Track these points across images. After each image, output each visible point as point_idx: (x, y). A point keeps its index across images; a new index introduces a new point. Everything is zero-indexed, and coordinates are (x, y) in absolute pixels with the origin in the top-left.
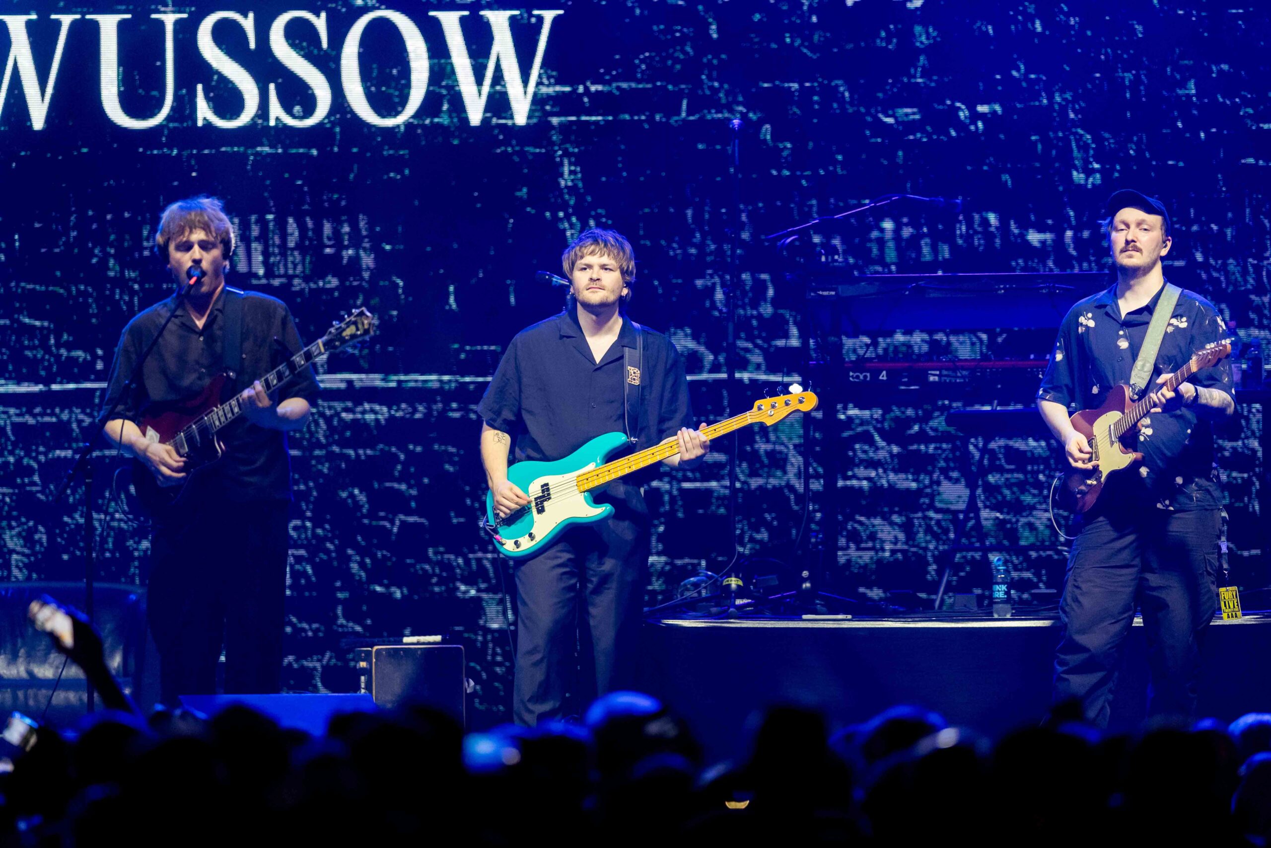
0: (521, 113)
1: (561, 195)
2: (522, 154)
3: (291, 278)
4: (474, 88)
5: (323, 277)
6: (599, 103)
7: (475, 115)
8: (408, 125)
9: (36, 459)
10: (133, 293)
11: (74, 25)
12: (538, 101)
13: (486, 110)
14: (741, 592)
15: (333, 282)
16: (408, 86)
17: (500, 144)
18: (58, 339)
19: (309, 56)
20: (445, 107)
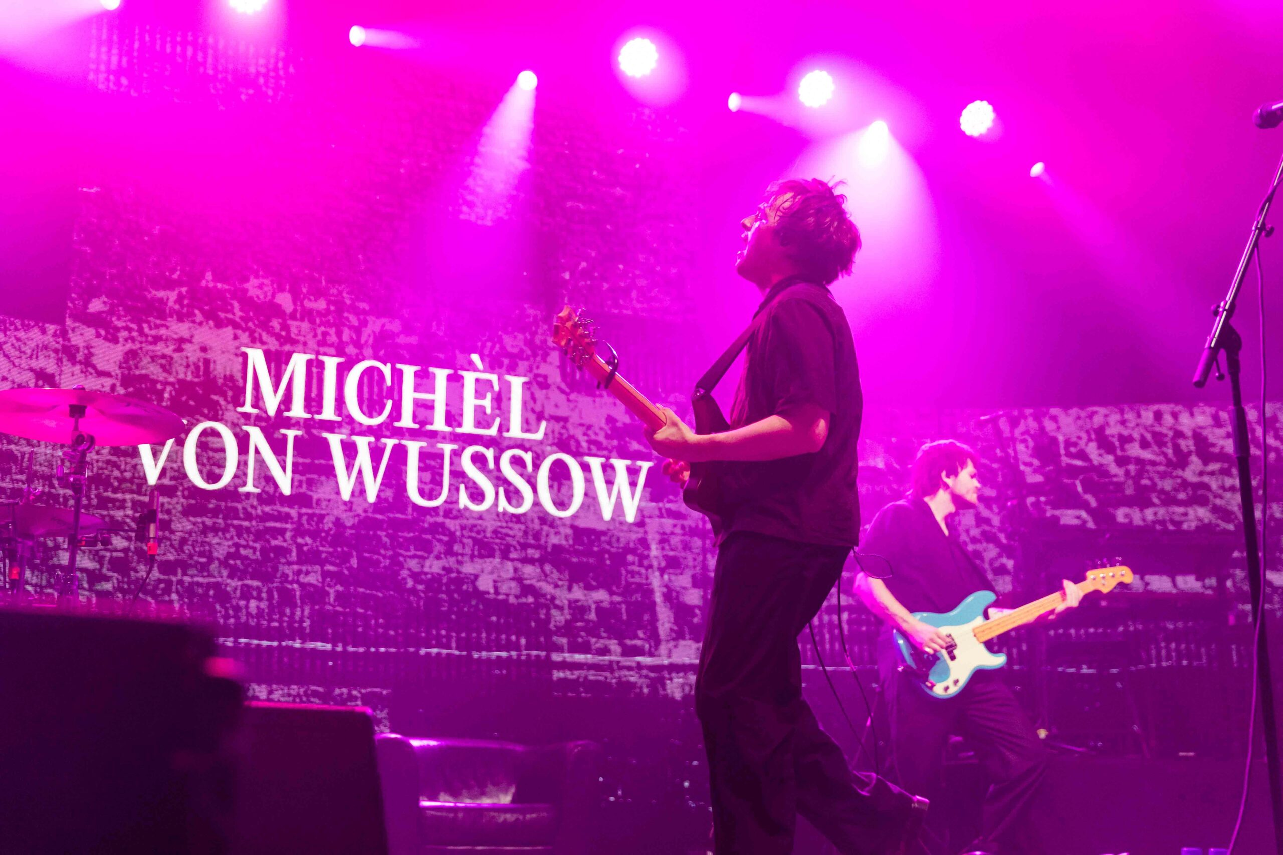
0: (631, 516)
1: (651, 561)
2: (631, 536)
3: (507, 595)
4: (608, 499)
5: (526, 596)
7: (607, 515)
8: (573, 516)
9: (360, 692)
10: (420, 598)
11: (395, 447)
12: (640, 510)
13: (614, 512)
15: (530, 599)
16: (572, 496)
18: (377, 621)
19: (521, 475)
20: (592, 508)
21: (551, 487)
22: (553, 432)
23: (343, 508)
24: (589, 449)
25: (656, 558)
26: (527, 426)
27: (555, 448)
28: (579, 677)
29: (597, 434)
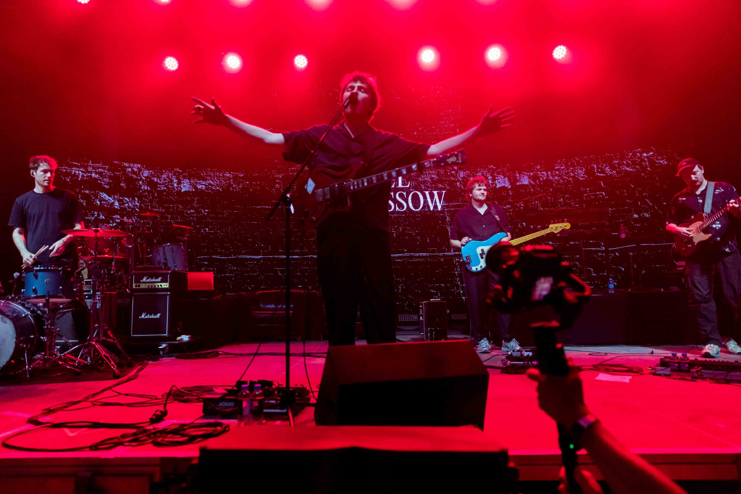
0: (439, 208)
1: (447, 222)
2: (440, 215)
4: (431, 204)
6: (453, 206)
8: (420, 211)
12: (442, 206)
13: (433, 208)
16: (420, 204)
17: (436, 213)
19: (403, 199)
20: (426, 207)
21: (412, 202)
22: (413, 184)
24: (424, 188)
26: (404, 183)
27: (413, 190)
28: (424, 260)
29: (427, 184)
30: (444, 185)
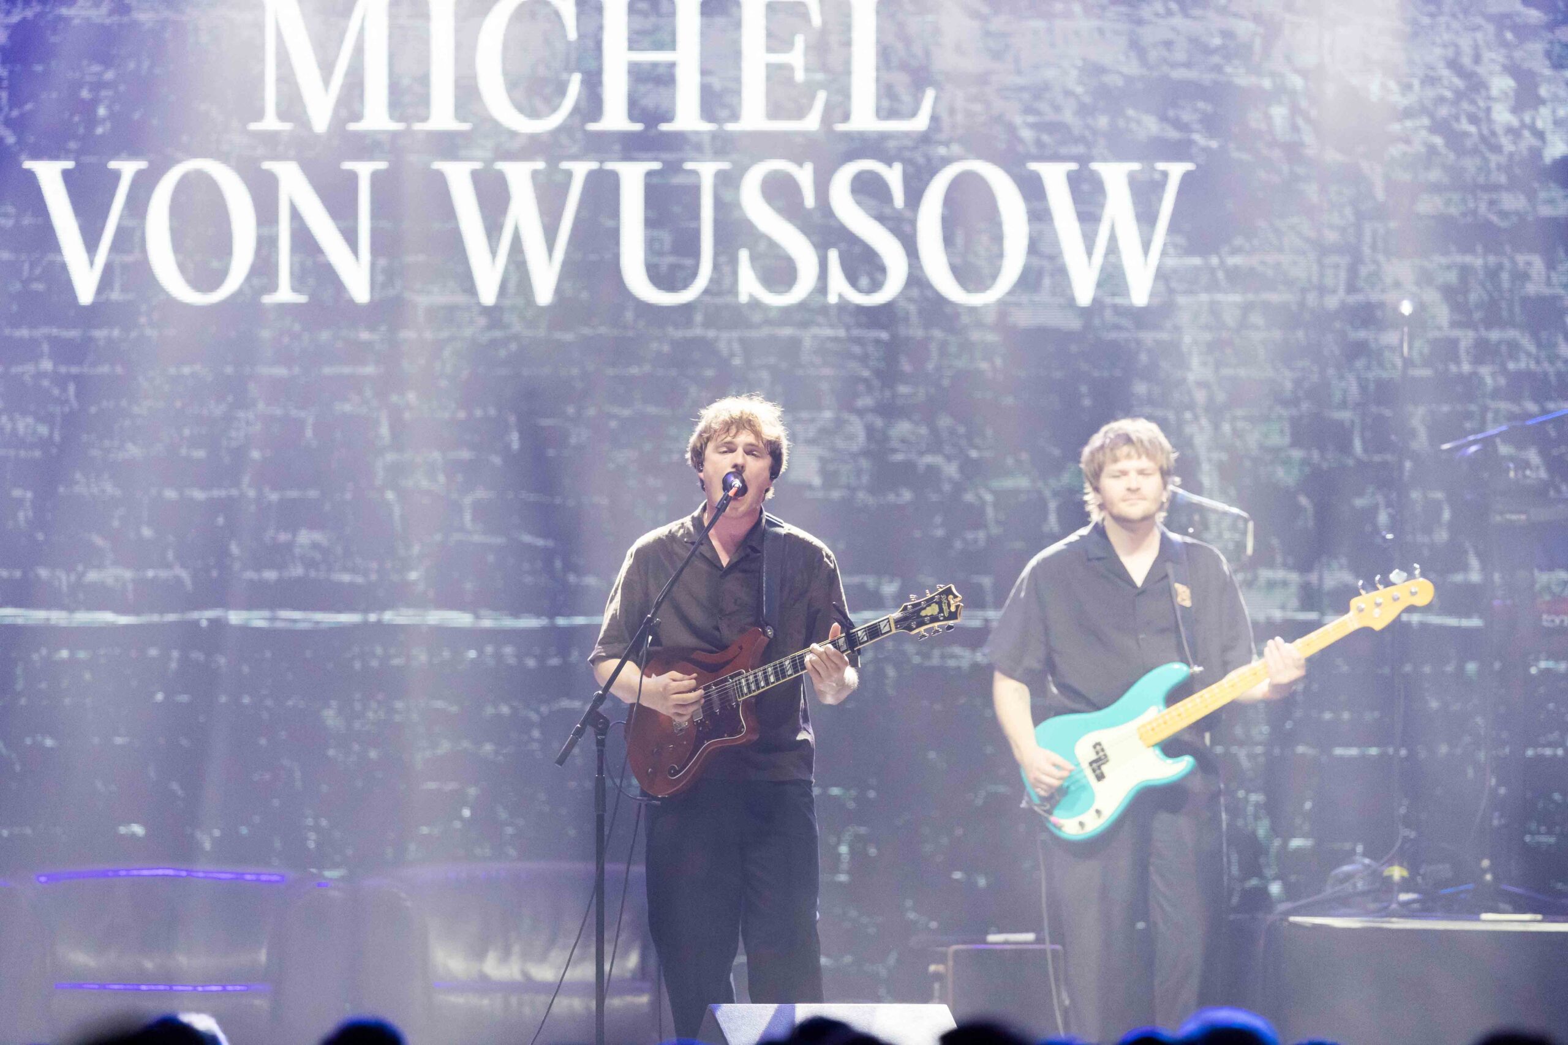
0: (1140, 291)
1: (1189, 391)
2: (1140, 338)
3: (853, 489)
4: (1085, 257)
5: (894, 490)
6: (1237, 278)
7: (1084, 293)
8: (1001, 304)
9: (536, 710)
11: (592, 176)
12: (1161, 275)
13: (1099, 285)
14: (1406, 885)
15: (907, 496)
16: (1001, 255)
17: (1115, 326)
19: (881, 219)
20: (1047, 282)
21: (948, 240)
22: (952, 111)
23: (482, 321)
24: (1039, 143)
25: (1202, 384)
26: (891, 104)
27: (956, 149)
29: (1057, 109)
30: (1178, 125)
